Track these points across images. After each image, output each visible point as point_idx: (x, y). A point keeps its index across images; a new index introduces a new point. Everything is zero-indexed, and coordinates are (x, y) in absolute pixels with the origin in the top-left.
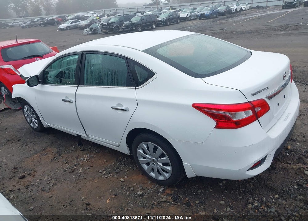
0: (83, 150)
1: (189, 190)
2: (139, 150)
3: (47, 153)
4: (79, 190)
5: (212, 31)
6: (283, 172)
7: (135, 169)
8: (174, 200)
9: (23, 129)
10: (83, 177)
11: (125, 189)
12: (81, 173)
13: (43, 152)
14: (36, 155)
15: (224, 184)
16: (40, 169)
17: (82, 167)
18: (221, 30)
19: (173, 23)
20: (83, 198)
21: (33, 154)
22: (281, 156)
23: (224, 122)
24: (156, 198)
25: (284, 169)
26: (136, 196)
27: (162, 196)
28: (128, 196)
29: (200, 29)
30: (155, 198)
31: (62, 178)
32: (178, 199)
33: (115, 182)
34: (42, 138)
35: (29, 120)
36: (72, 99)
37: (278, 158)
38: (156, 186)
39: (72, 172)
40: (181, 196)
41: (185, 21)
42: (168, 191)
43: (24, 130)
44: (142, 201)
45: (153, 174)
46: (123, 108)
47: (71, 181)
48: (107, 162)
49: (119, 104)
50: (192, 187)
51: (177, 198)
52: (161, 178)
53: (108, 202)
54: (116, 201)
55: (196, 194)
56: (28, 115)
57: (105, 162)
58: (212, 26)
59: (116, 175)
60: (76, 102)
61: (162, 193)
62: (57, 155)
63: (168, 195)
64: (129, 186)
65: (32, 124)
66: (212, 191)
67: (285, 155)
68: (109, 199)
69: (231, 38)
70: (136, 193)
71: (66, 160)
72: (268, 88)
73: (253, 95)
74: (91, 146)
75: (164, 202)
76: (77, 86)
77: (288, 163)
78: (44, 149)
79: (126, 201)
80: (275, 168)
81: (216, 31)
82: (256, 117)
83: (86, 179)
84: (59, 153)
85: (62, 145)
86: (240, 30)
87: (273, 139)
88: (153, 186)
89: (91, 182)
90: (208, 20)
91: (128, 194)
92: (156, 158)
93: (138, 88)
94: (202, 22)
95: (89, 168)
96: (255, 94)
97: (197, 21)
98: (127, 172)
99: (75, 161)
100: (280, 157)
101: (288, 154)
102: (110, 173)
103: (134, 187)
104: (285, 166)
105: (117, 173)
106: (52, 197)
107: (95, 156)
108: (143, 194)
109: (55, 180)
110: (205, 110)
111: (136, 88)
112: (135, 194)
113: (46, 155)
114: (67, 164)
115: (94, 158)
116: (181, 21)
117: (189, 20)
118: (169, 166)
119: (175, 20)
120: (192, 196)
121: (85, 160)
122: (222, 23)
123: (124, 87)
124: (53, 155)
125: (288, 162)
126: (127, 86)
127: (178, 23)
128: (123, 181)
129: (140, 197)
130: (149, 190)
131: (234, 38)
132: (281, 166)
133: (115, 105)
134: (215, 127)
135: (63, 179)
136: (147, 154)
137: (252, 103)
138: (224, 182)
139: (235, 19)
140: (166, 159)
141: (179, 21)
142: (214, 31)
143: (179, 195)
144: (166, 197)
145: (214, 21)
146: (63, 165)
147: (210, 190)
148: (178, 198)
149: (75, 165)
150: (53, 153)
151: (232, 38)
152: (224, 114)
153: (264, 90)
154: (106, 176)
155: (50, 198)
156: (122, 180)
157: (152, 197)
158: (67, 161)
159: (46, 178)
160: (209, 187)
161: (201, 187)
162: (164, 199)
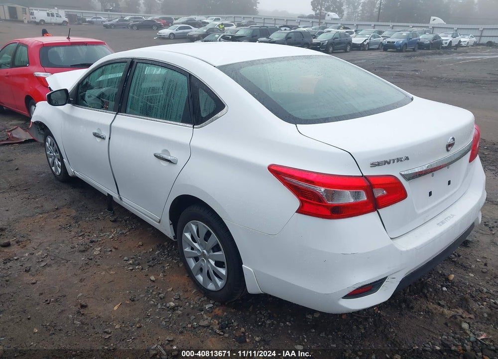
0: (115, 221)
1: (253, 316)
2: (185, 234)
3: (59, 215)
4: (81, 281)
5: (398, 72)
6: (425, 317)
7: (181, 265)
8: (222, 328)
9: (41, 174)
10: (96, 262)
11: (151, 293)
12: (96, 255)
13: (53, 213)
14: (41, 216)
15: (315, 318)
16: (37, 237)
17: (101, 246)
18: (413, 72)
19: (338, 51)
20: (80, 294)
21: (37, 213)
22: (431, 290)
23: (310, 203)
24: (194, 317)
25: (428, 311)
26: (163, 308)
27: (205, 316)
28: (151, 305)
29: (380, 66)
30: (192, 317)
31: (64, 258)
32: (229, 328)
33: (140, 280)
34: (62, 191)
35: (51, 160)
36: (105, 134)
37: (426, 292)
38: (202, 299)
39: (84, 251)
40: (235, 324)
41: (360, 50)
42: (218, 311)
43: (42, 176)
44: (170, 318)
45: (200, 278)
46: (169, 158)
47: (75, 265)
48: (142, 245)
49: (166, 151)
50: (260, 313)
51: (227, 326)
52: (211, 287)
53: (116, 308)
54: (129, 309)
55: (261, 325)
56: (51, 153)
57: (139, 246)
58: (401, 64)
59: (147, 270)
60: (110, 139)
61: (207, 312)
62: (72, 222)
63: (216, 317)
64: (160, 289)
65: (53, 168)
66: (290, 325)
67: (439, 289)
68: (119, 304)
69: (424, 86)
70: (166, 303)
71: (81, 231)
72: (407, 158)
73: (374, 165)
74: (128, 217)
75: (204, 327)
76: (116, 113)
77: (439, 304)
78: (57, 209)
79: (145, 312)
80: (412, 308)
81: (404, 72)
82: (374, 205)
83: (99, 266)
84: (76, 219)
85: (86, 208)
86: (446, 75)
87: (401, 252)
88: (198, 297)
89: (104, 273)
90: (398, 53)
91: (152, 302)
92: (207, 251)
93: (197, 126)
94: (386, 54)
95: (111, 251)
96: (378, 164)
97: (380, 53)
98: (166, 268)
99: (95, 236)
100: (428, 291)
101: (445, 289)
102: (139, 264)
103: (167, 292)
104: (430, 307)
105: (150, 266)
106: (36, 284)
107: (127, 233)
108: (176, 308)
109: (52, 258)
110: (287, 178)
111: (195, 126)
112: (164, 304)
113: (56, 218)
114: (81, 238)
115: (125, 236)
116: (352, 50)
117: (367, 49)
118: (225, 267)
119: (342, 45)
120: (254, 327)
121: (111, 237)
122: (420, 61)
123: (178, 123)
124: (67, 220)
125: (439, 301)
126: (182, 122)
127: (346, 51)
128: (153, 281)
129: (169, 311)
130: (188, 304)
131: (430, 87)
132: (424, 307)
133: (159, 152)
134: (297, 212)
135: (65, 260)
136: (196, 242)
137: (370, 179)
138: (316, 315)
139: (445, 58)
140: (220, 255)
141: (348, 48)
142: (401, 72)
143: (233, 321)
144: (211, 319)
145: (408, 57)
146: (74, 239)
147: (287, 323)
148: (229, 326)
149: (92, 242)
150: (67, 217)
151: (427, 86)
152: (314, 189)
153: (399, 160)
154: (131, 268)
155: (31, 285)
156: (153, 278)
157: (188, 315)
158: (83, 233)
159: (40, 253)
160: (288, 318)
161: (275, 315)
162: (205, 323)
